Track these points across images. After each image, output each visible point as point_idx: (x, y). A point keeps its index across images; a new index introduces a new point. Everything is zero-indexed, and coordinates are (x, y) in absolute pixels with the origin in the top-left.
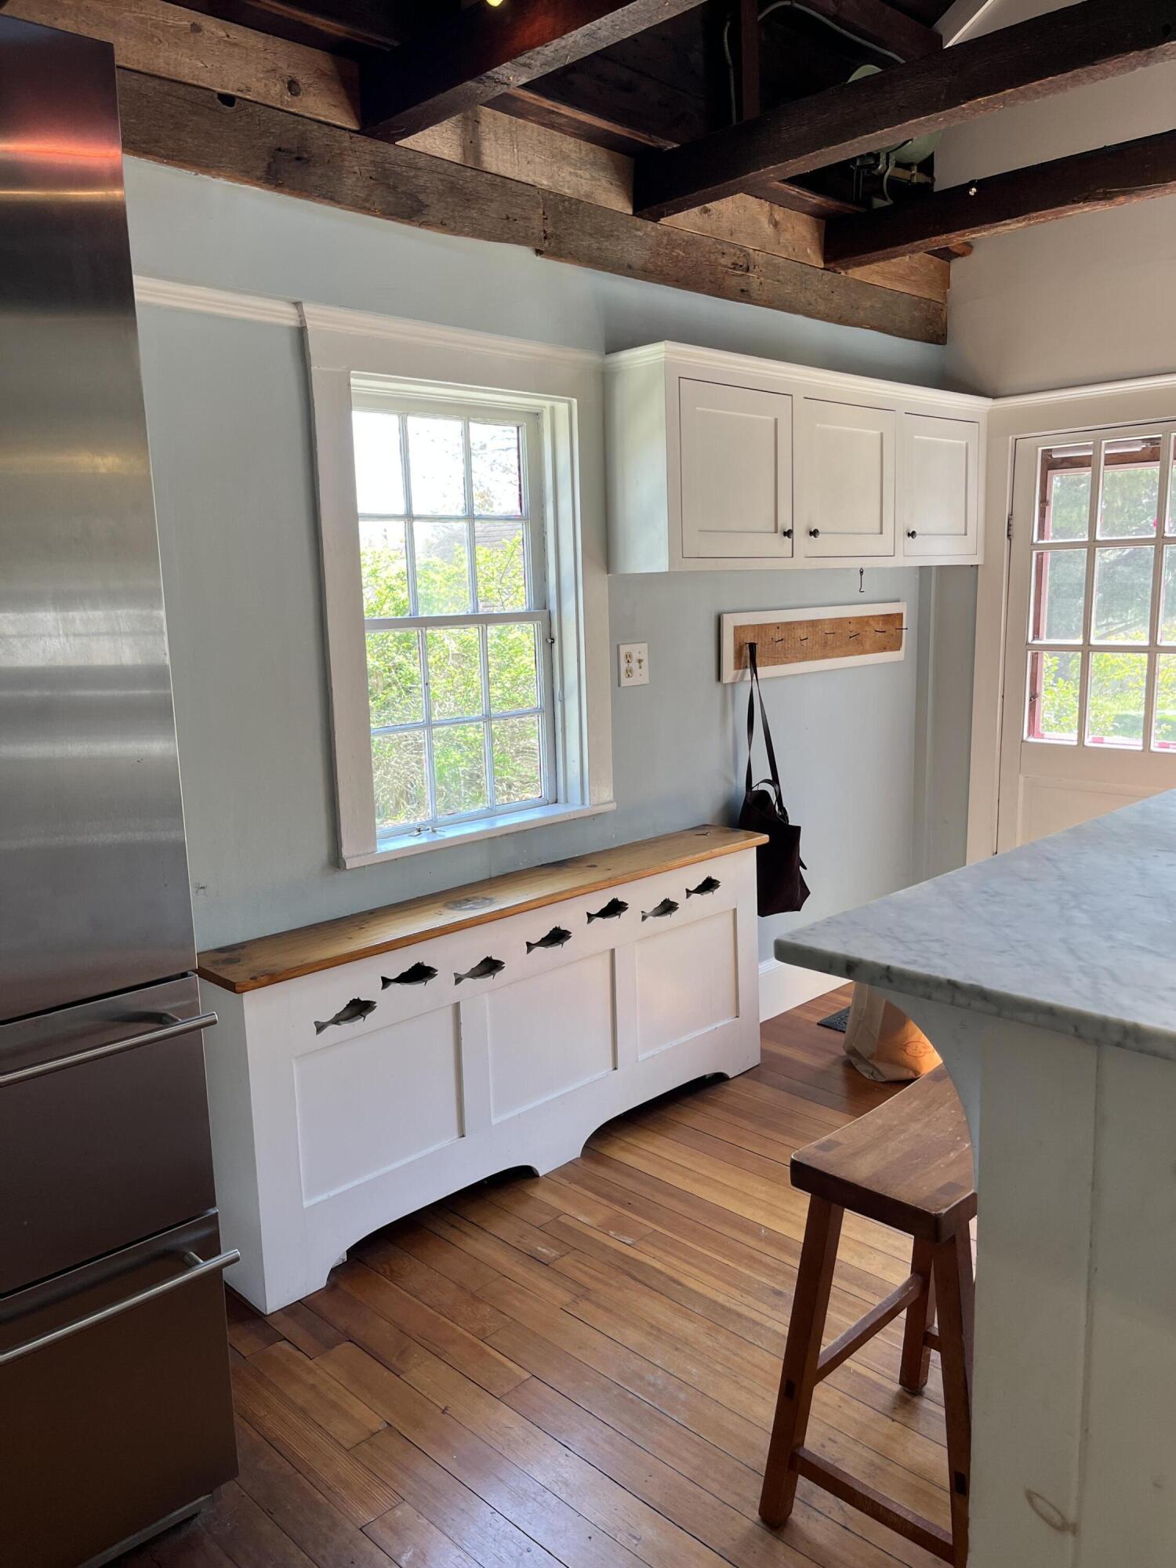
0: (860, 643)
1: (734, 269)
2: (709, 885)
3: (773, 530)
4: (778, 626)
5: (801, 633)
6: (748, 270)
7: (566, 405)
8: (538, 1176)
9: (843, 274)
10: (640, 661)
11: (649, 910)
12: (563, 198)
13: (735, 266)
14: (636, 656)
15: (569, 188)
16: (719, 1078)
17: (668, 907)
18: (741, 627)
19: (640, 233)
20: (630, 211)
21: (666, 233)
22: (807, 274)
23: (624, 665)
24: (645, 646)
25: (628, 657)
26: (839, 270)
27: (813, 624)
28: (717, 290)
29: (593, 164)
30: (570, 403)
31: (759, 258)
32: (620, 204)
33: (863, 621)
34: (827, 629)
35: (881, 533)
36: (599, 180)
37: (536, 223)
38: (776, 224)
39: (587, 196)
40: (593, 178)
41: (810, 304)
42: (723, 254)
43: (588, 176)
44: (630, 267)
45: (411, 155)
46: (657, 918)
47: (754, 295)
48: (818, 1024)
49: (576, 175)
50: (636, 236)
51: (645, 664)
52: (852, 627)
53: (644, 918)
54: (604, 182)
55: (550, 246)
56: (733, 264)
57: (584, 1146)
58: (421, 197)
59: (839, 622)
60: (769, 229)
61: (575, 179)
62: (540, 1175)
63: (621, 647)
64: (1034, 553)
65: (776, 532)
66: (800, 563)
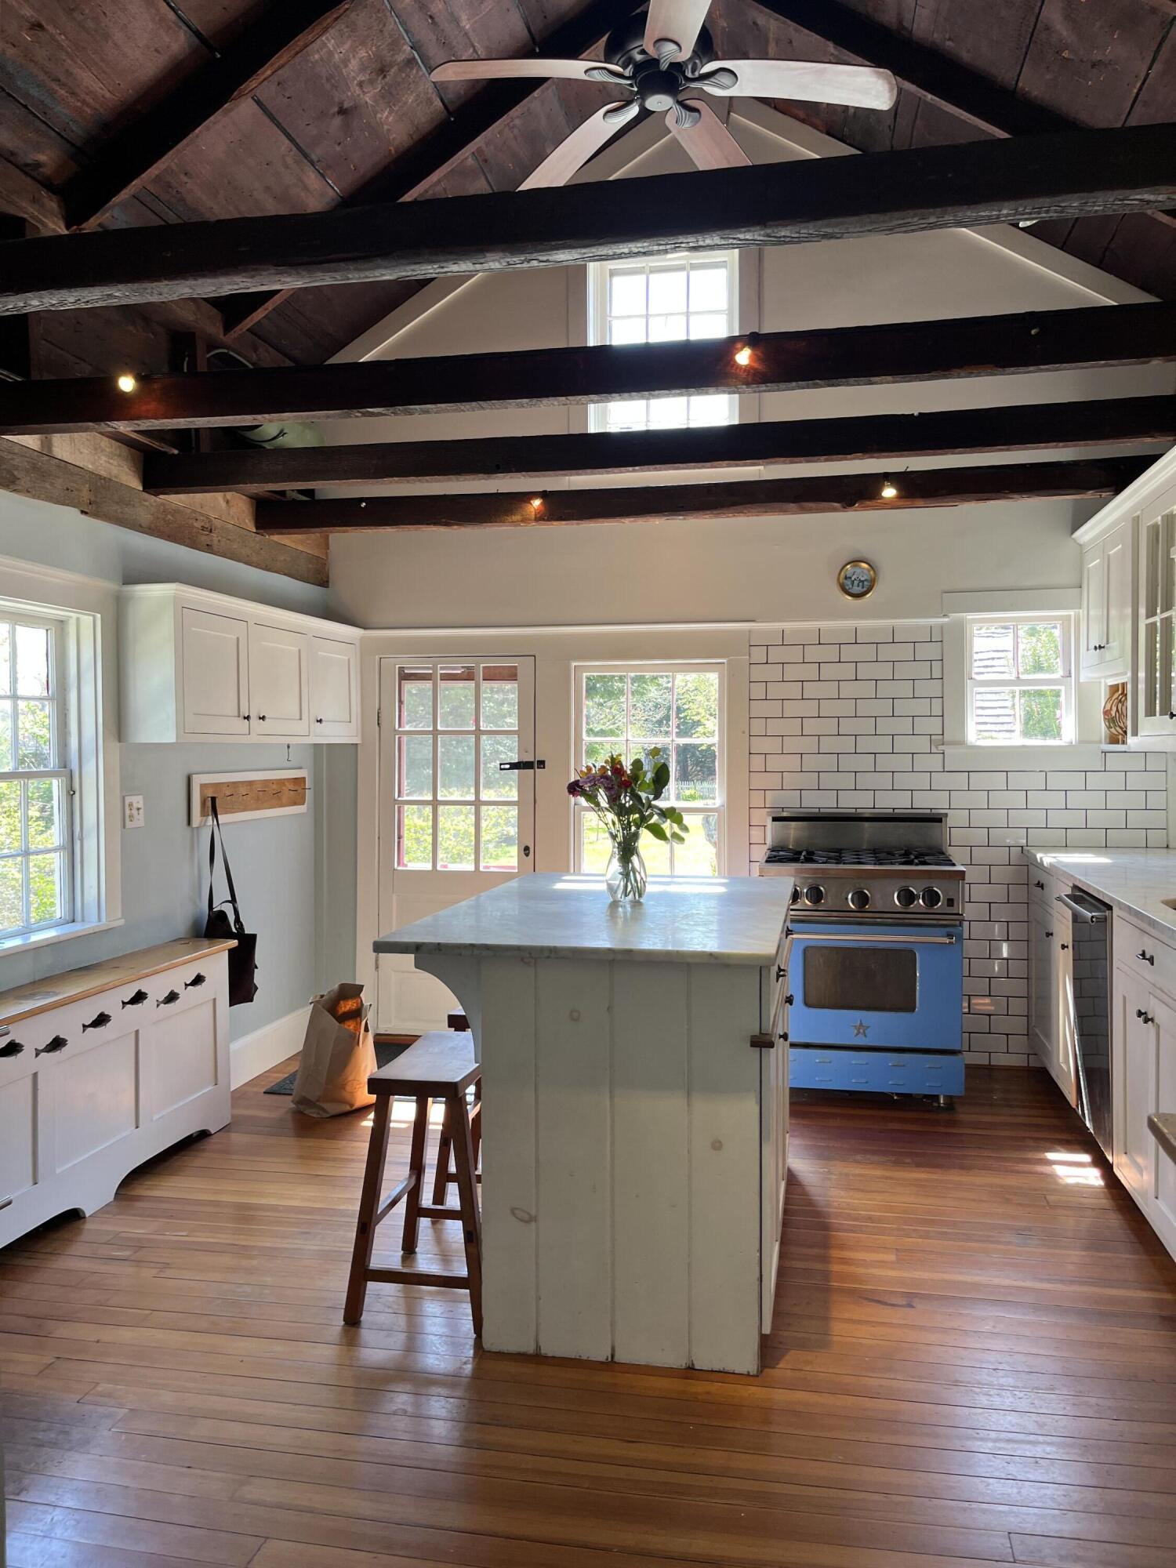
0: (280, 799)
1: (202, 530)
2: (198, 980)
3: (236, 714)
4: (228, 785)
6: (211, 531)
7: (91, 618)
8: (85, 1218)
9: (267, 537)
10: (138, 809)
11: (161, 1000)
12: (100, 477)
13: (203, 528)
14: (135, 805)
15: (105, 471)
16: (204, 1135)
17: (172, 997)
18: (205, 784)
19: (147, 504)
20: (141, 489)
21: (163, 504)
22: (246, 536)
23: (128, 812)
24: (141, 797)
25: (131, 805)
26: (265, 534)
27: (250, 783)
28: (193, 544)
29: (119, 456)
30: (94, 617)
31: (217, 523)
32: (135, 483)
33: (281, 782)
34: (258, 787)
35: (301, 719)
36: (123, 467)
37: (85, 495)
38: (227, 502)
39: (114, 476)
40: (119, 465)
41: (248, 556)
42: (197, 520)
43: (116, 464)
44: (141, 526)
45: (10, 444)
46: (166, 1005)
47: (215, 548)
48: (265, 1093)
49: (109, 462)
50: (144, 505)
51: (141, 811)
52: (274, 786)
53: (158, 1006)
54: (126, 469)
55: (92, 509)
56: (202, 527)
57: (116, 1194)
58: (16, 473)
59: (266, 782)
60: (224, 505)
61: (108, 465)
62: (87, 1215)
63: (126, 798)
64: (397, 737)
65: (239, 716)
66: (254, 739)
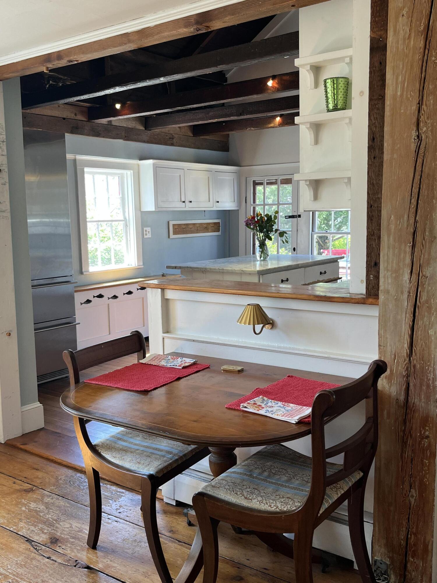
0: (207, 230)
3: (180, 201)
4: (184, 224)
5: (191, 227)
6: (173, 139)
7: (130, 172)
10: (149, 232)
12: (129, 128)
15: (130, 126)
18: (174, 224)
19: (147, 134)
20: (144, 129)
21: (153, 133)
22: (189, 138)
23: (145, 233)
24: (150, 228)
25: (146, 231)
26: (197, 137)
27: (194, 224)
28: (166, 144)
29: (136, 120)
31: (176, 136)
32: (142, 128)
33: (208, 224)
34: (198, 226)
35: (209, 201)
37: (123, 134)
38: (180, 128)
39: (134, 127)
40: (136, 123)
41: (189, 145)
42: (167, 136)
43: (134, 123)
44: (144, 141)
45: (97, 124)
47: (175, 144)
52: (204, 225)
54: (138, 124)
55: (127, 138)
56: (169, 138)
58: (100, 132)
59: (201, 224)
60: (178, 129)
61: (132, 124)
63: (144, 228)
64: (252, 207)
66: (187, 209)
